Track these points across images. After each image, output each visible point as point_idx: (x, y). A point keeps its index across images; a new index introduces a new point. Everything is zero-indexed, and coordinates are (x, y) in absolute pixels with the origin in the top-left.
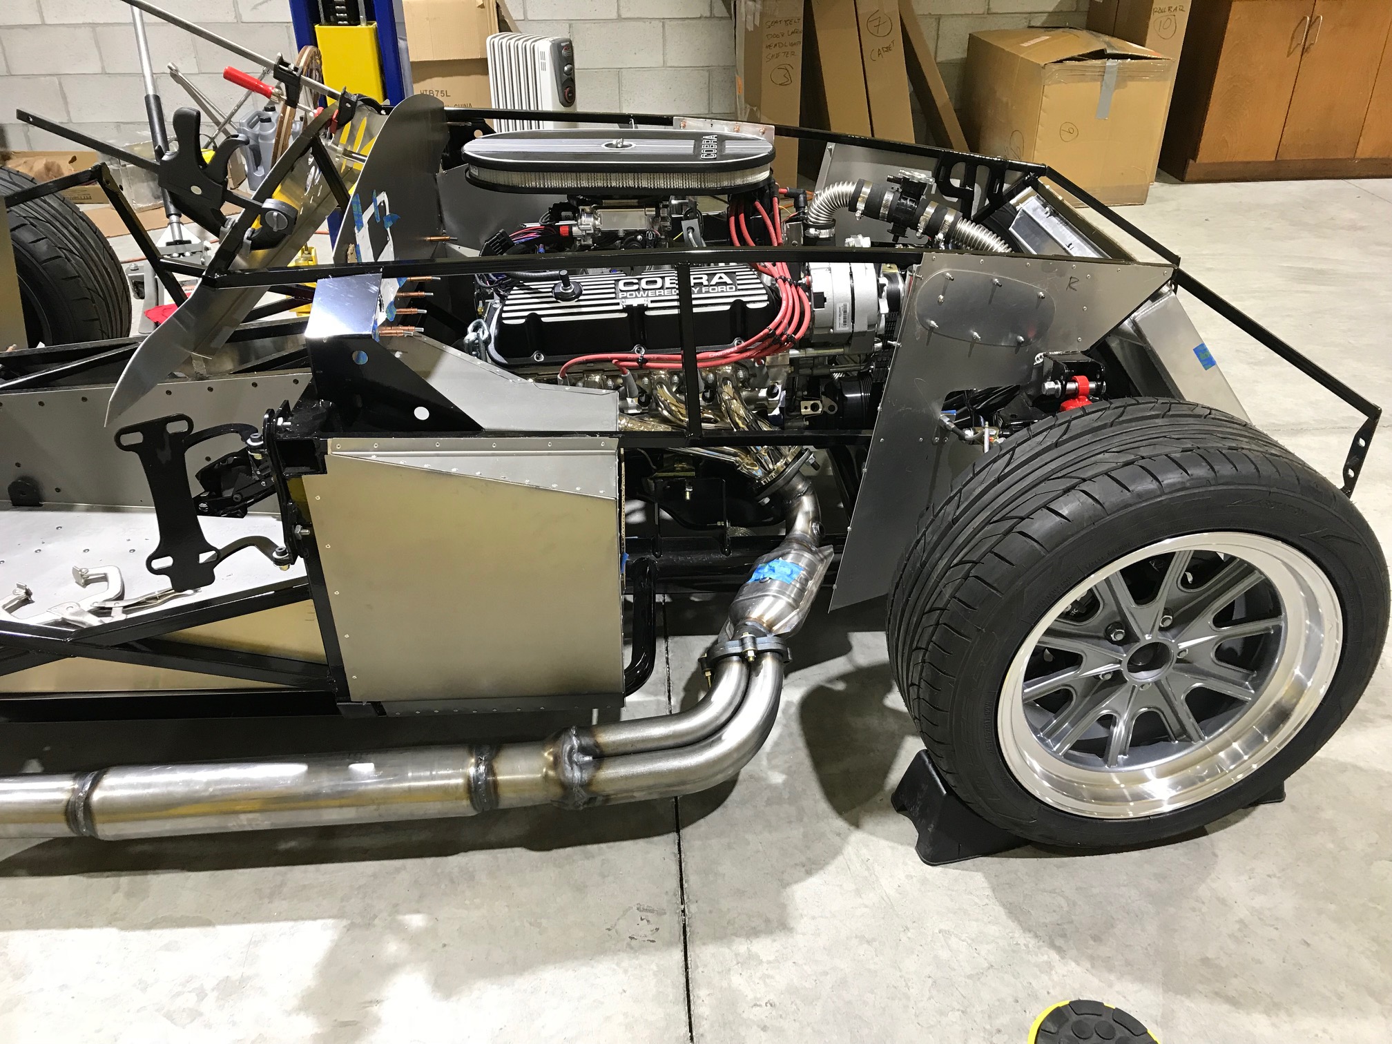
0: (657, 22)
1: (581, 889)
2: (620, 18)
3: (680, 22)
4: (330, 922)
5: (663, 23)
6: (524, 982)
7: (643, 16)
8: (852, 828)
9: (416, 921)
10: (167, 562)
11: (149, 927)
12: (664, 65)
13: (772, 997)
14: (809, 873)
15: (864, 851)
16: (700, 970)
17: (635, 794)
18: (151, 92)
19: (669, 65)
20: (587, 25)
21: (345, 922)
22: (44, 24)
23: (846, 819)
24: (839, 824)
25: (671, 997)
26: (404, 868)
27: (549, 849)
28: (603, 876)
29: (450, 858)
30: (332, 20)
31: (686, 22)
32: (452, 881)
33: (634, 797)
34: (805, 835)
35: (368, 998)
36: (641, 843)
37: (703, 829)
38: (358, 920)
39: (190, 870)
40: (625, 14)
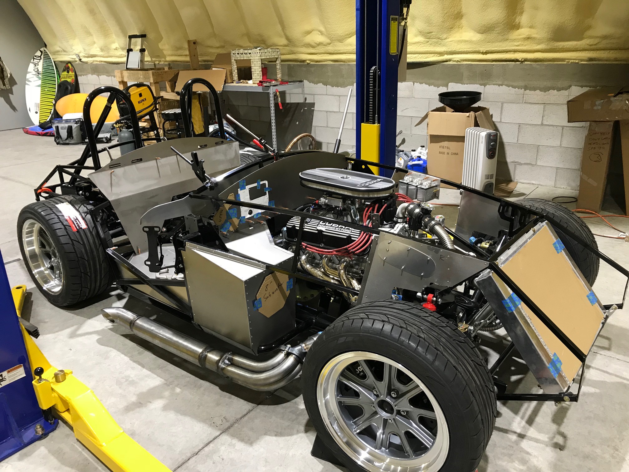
0: (560, 127)
1: (218, 404)
2: (542, 124)
3: (571, 128)
4: (163, 380)
5: (563, 128)
6: (180, 417)
7: (553, 124)
8: (304, 432)
9: (178, 390)
10: (149, 263)
11: (134, 362)
12: (561, 146)
13: (225, 457)
14: (276, 435)
15: (299, 439)
16: (219, 440)
17: (239, 381)
18: (339, 138)
19: (563, 146)
20: (527, 126)
21: (165, 382)
22: (339, 112)
23: (305, 428)
24: (302, 428)
25: (204, 442)
26: (190, 377)
27: (223, 391)
28: (227, 405)
29: (202, 381)
30: (368, 121)
31: (574, 128)
32: (195, 386)
33: (238, 382)
34: (288, 426)
35: (150, 401)
36: (246, 402)
37: (264, 408)
38: (168, 383)
39: (154, 354)
40: (545, 123)
